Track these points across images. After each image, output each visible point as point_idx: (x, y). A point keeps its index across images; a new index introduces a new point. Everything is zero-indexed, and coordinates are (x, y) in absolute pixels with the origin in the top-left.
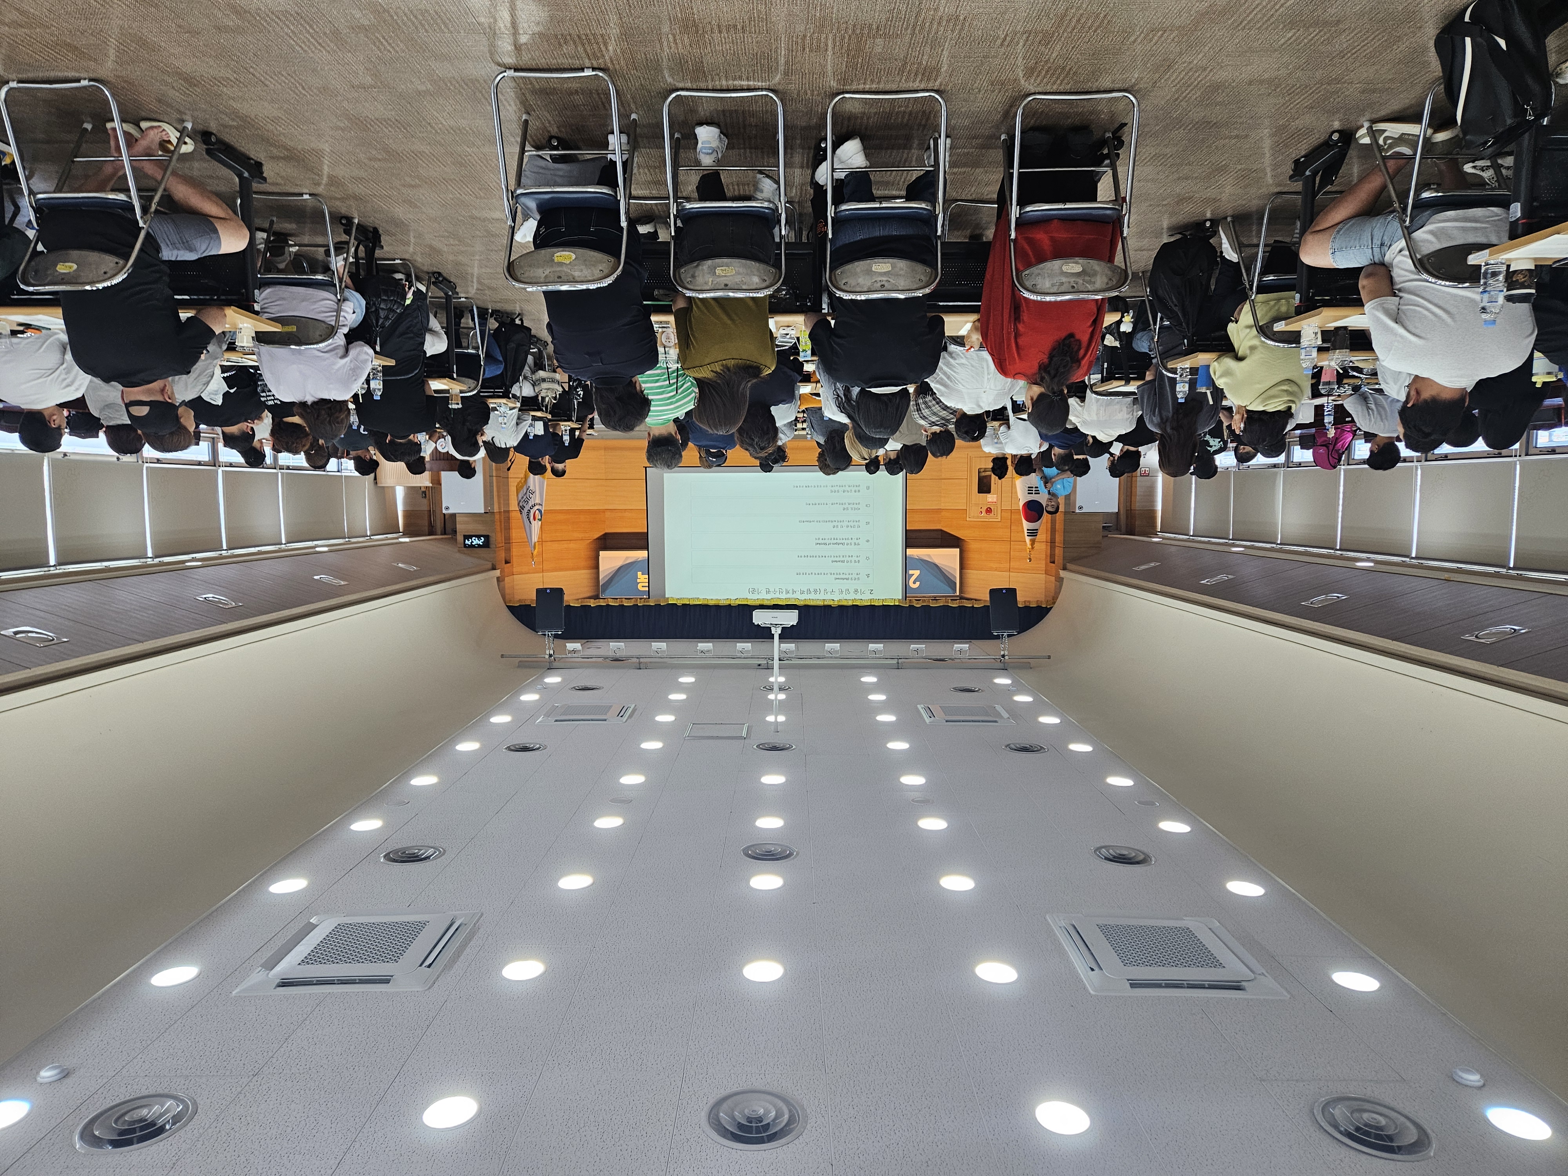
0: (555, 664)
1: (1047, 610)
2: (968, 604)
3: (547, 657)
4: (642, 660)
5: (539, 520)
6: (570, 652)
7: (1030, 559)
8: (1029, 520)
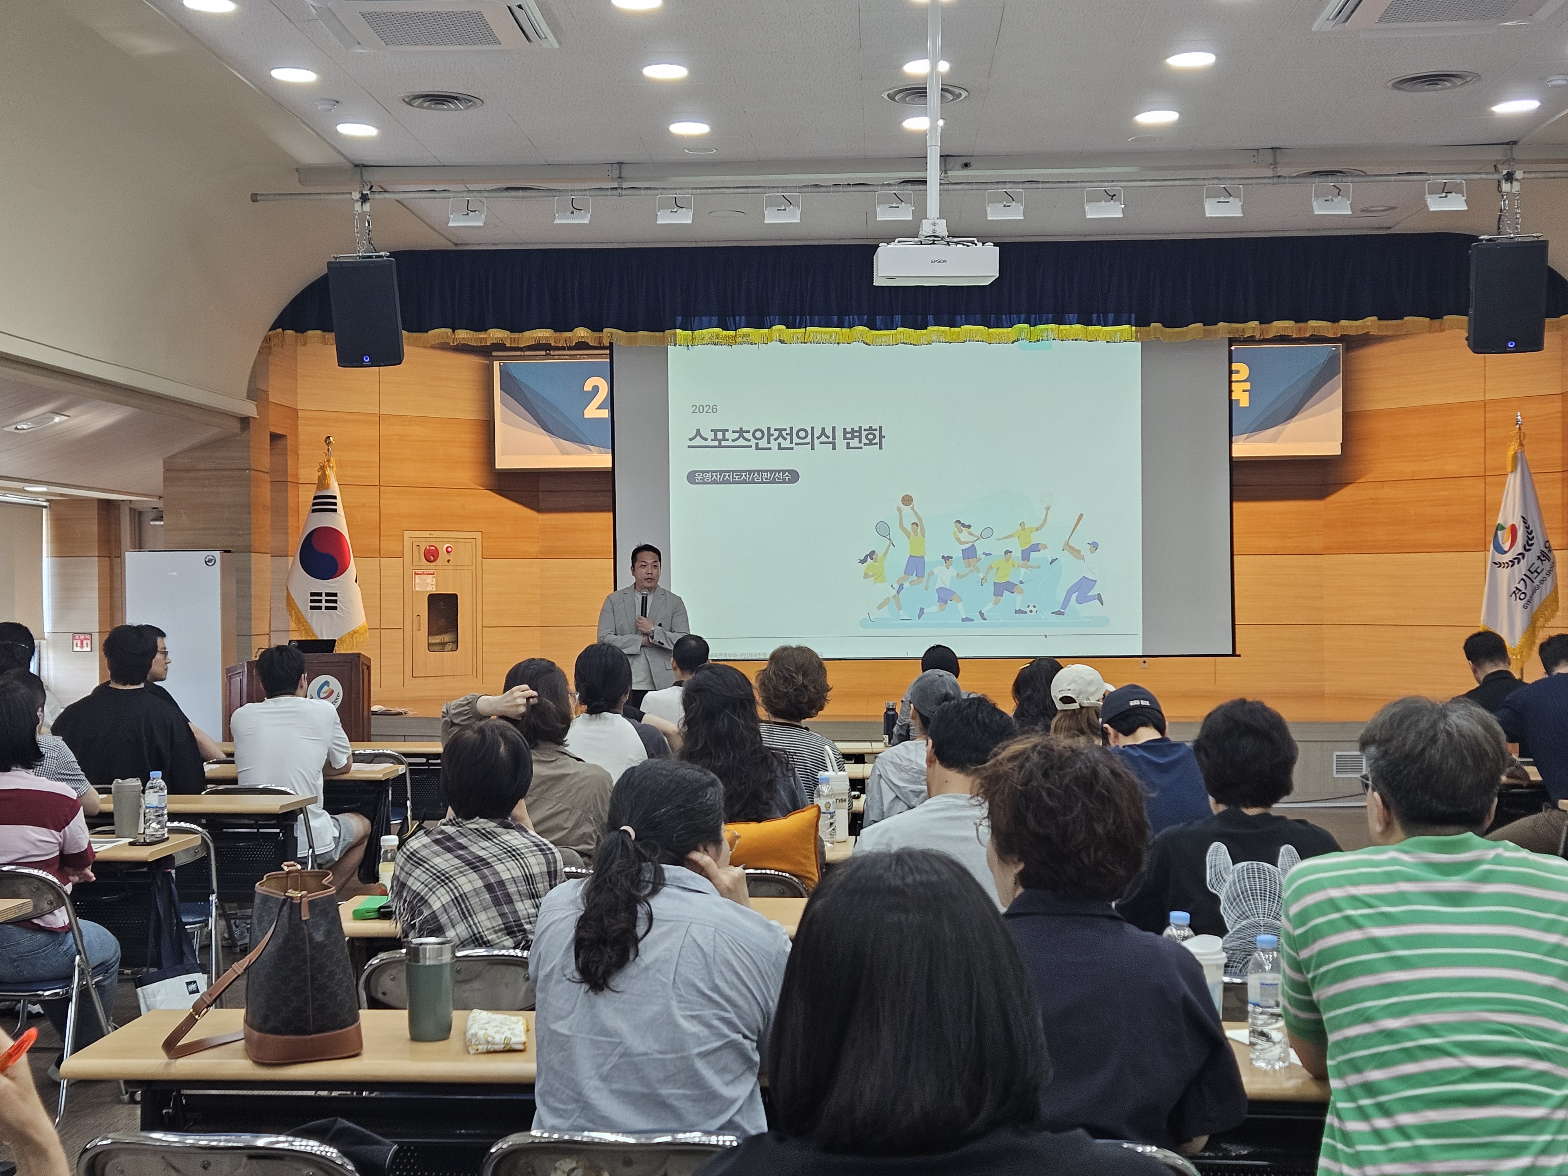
0: (1497, 154)
1: (282, 322)
2: (463, 335)
3: (1519, 175)
4: (1269, 173)
5: (1500, 527)
6: (1457, 189)
7: (329, 444)
8: (333, 534)
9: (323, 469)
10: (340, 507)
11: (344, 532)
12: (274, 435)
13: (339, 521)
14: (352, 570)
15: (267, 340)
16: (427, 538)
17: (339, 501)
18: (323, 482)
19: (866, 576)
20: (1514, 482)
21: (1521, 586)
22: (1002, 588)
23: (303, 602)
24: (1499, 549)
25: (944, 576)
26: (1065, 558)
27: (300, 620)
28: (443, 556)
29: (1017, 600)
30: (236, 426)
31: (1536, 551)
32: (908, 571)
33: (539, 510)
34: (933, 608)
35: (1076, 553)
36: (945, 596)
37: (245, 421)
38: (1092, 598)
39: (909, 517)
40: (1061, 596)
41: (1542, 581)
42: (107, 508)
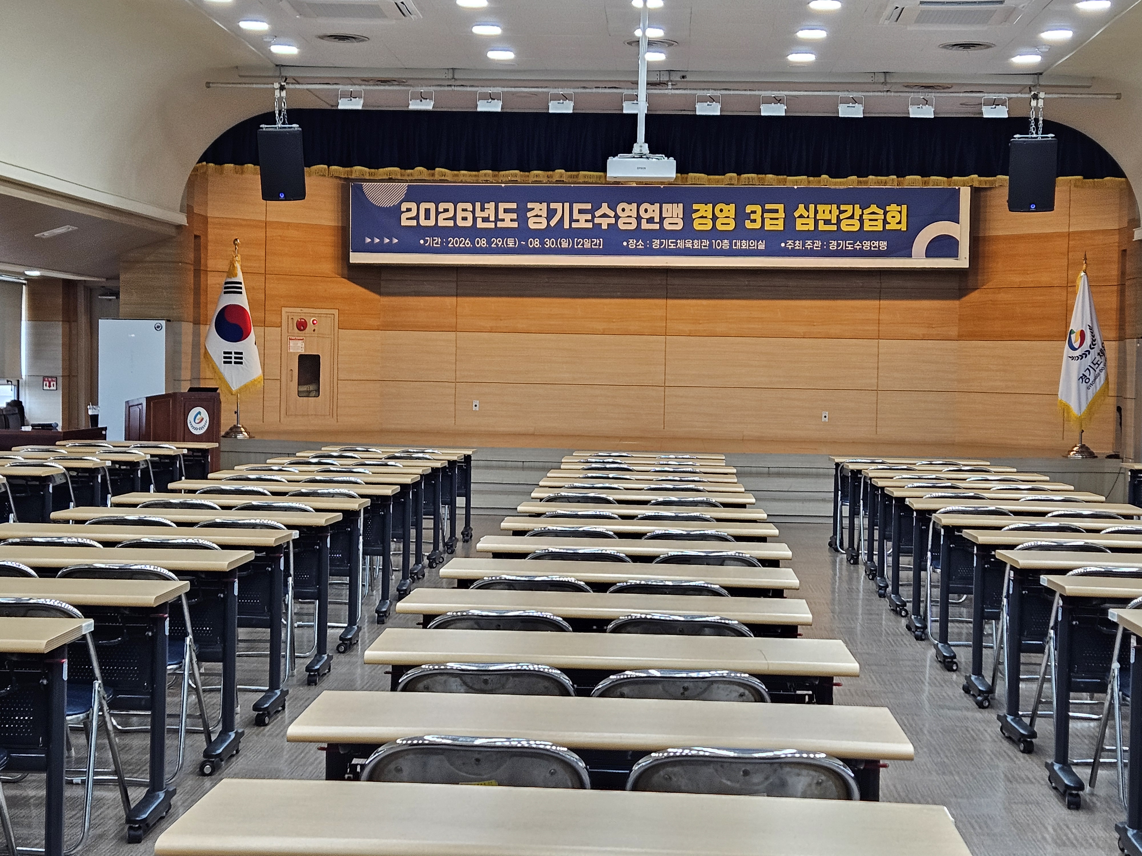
1: (207, 157)
2: (335, 169)
5: (1073, 332)
7: (235, 243)
8: (239, 310)
9: (231, 262)
10: (243, 290)
11: (247, 308)
12: (196, 237)
13: (242, 300)
14: (252, 337)
15: (195, 170)
16: (300, 313)
17: (243, 286)
18: (231, 273)
21: (1086, 374)
23: (218, 358)
24: (1073, 347)
27: (214, 372)
28: (310, 327)
30: (173, 232)
31: (1097, 349)
33: (381, 294)
37: (179, 228)
42: (68, 284)
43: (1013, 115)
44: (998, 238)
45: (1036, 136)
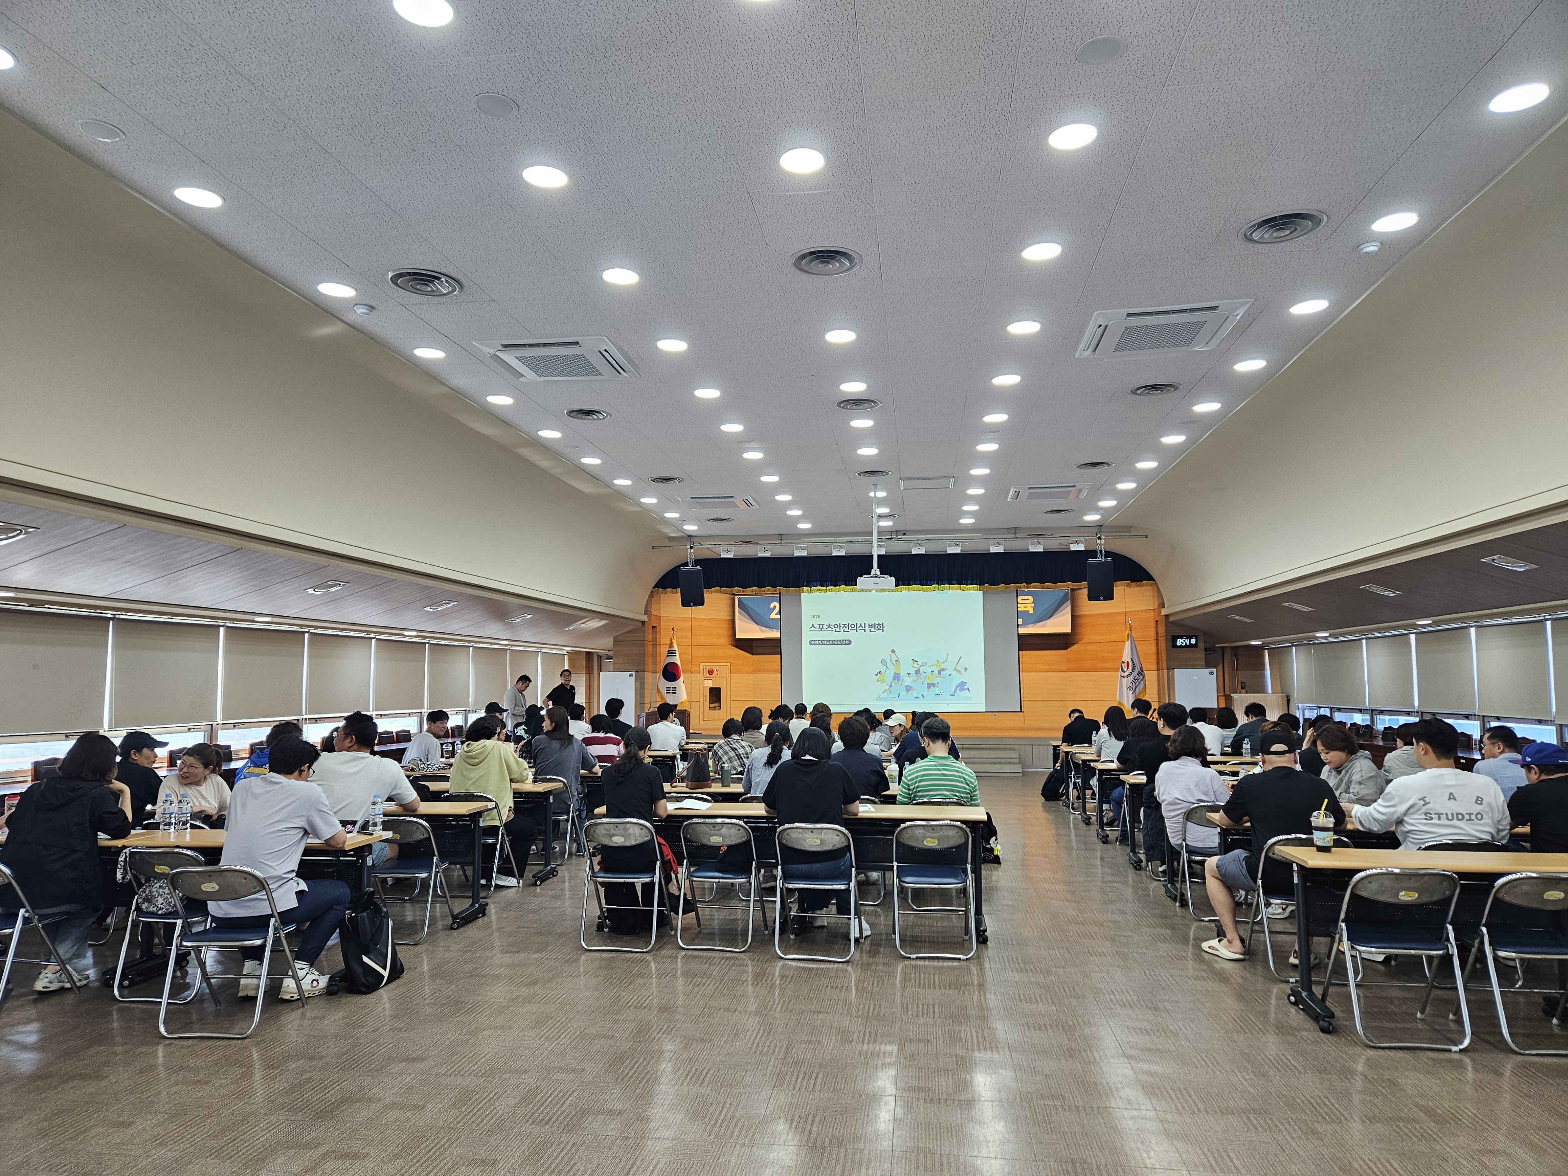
1: (658, 585)
2: (727, 589)
3: (1103, 537)
5: (1122, 663)
6: (1080, 541)
7: (673, 631)
8: (674, 665)
9: (671, 640)
10: (677, 654)
11: (679, 664)
12: (653, 627)
13: (677, 660)
14: (682, 679)
15: (652, 592)
16: (710, 666)
17: (677, 652)
18: (671, 645)
19: (878, 681)
20: (1128, 645)
21: (1131, 685)
22: (930, 685)
23: (663, 691)
24: (1123, 671)
25: (908, 681)
26: (955, 673)
27: (662, 697)
28: (715, 673)
29: (937, 690)
30: (640, 625)
31: (1136, 671)
32: (894, 679)
33: (753, 654)
34: (903, 693)
35: (959, 672)
36: (908, 689)
37: (643, 623)
38: (965, 689)
39: (894, 658)
40: (953, 689)
41: (1139, 683)
42: (589, 654)
43: (1088, 549)
44: (1086, 616)
45: (1101, 559)
